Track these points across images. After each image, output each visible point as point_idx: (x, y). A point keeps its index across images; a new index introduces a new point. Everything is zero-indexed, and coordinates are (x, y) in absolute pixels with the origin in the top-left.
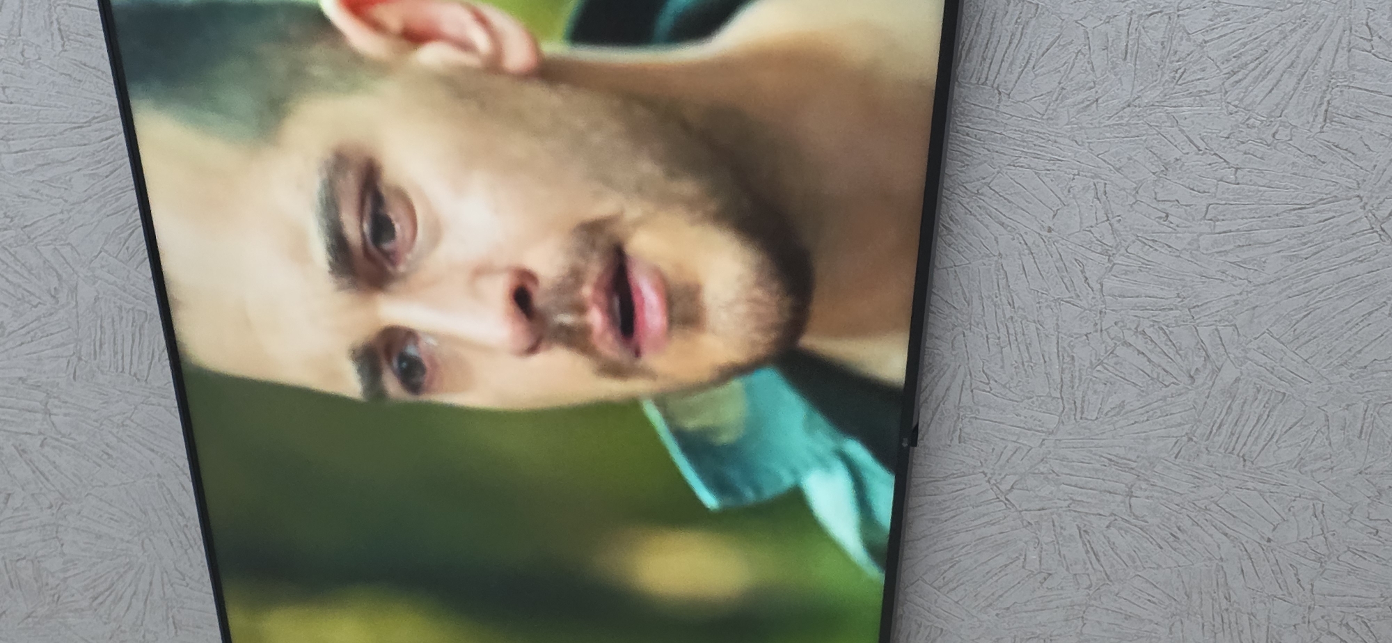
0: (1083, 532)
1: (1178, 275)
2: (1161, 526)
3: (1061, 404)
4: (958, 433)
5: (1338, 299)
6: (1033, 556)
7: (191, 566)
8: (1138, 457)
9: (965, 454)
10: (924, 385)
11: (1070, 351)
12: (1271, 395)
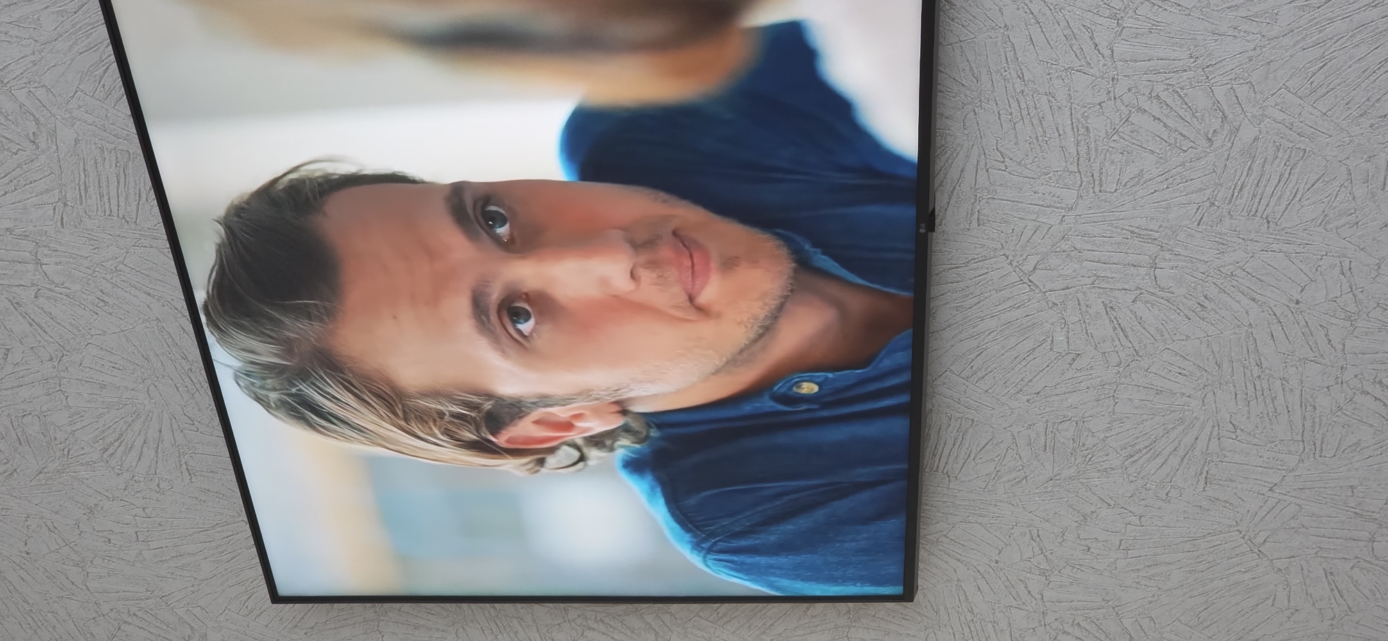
0: (1109, 308)
1: (1189, 34)
2: (1187, 296)
3: (1079, 178)
4: (976, 216)
5: (1353, 47)
6: (1060, 338)
7: (199, 410)
8: (1160, 227)
9: (985, 237)
10: (937, 168)
11: (1084, 122)
12: (1291, 151)
